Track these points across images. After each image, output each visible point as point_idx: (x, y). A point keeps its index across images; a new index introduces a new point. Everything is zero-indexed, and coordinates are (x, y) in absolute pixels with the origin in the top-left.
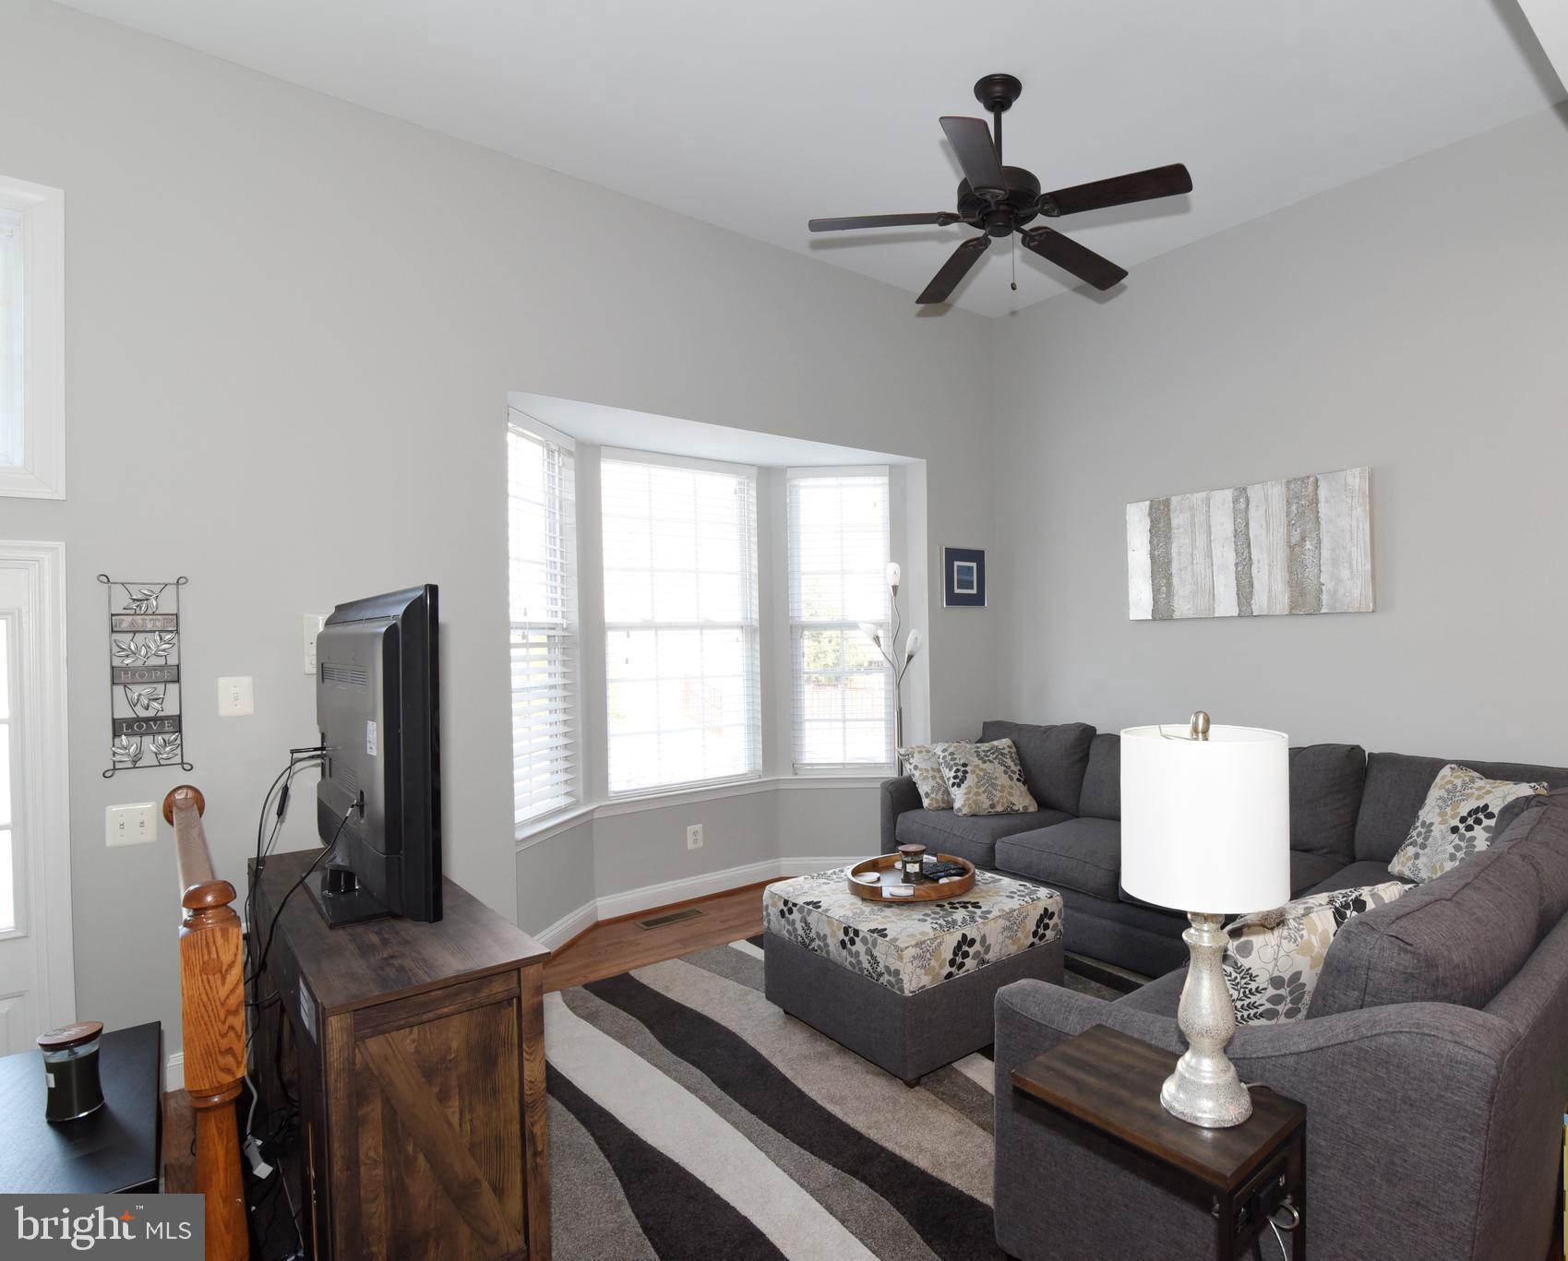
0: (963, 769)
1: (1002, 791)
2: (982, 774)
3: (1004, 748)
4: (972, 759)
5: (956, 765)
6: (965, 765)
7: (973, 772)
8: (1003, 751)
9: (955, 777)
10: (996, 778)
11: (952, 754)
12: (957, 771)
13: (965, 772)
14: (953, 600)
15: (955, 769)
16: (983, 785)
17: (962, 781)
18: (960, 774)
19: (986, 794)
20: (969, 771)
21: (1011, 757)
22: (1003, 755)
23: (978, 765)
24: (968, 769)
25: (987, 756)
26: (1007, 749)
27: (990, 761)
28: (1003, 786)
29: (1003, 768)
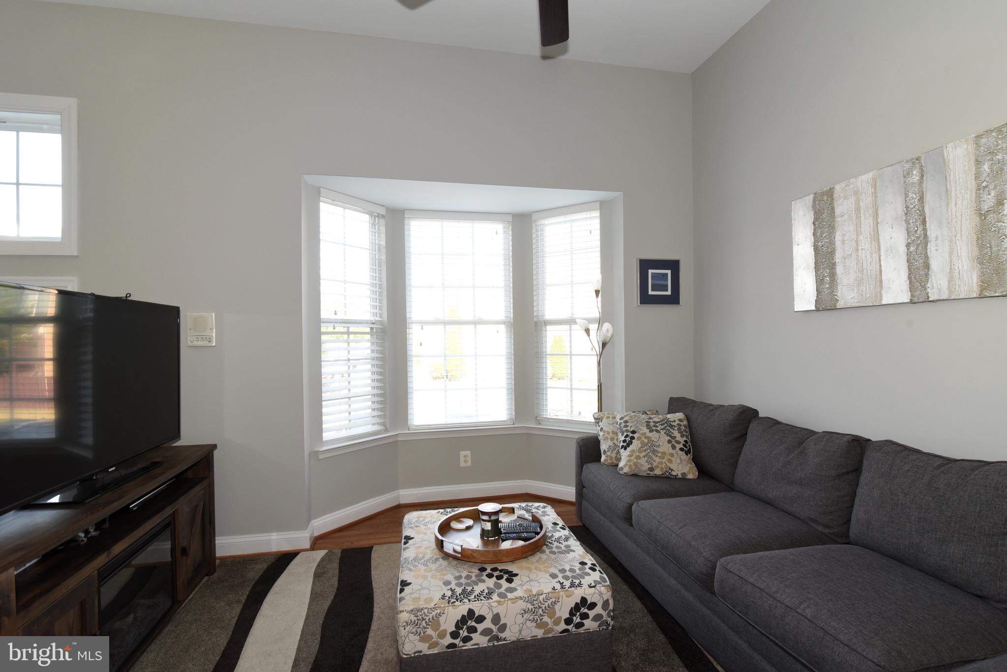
0: (631, 435)
1: (662, 458)
2: (646, 441)
3: (674, 421)
4: (641, 428)
5: (627, 431)
6: (634, 432)
7: (639, 438)
8: (673, 424)
9: (624, 441)
10: (658, 446)
11: (626, 422)
12: (627, 436)
13: (633, 438)
14: (646, 299)
15: (625, 434)
16: (645, 451)
17: (628, 445)
18: (628, 439)
19: (646, 458)
20: (636, 438)
21: (679, 429)
22: (672, 426)
23: (646, 433)
24: (636, 435)
25: (657, 427)
26: (678, 422)
27: (657, 431)
28: (664, 453)
29: (669, 438)
